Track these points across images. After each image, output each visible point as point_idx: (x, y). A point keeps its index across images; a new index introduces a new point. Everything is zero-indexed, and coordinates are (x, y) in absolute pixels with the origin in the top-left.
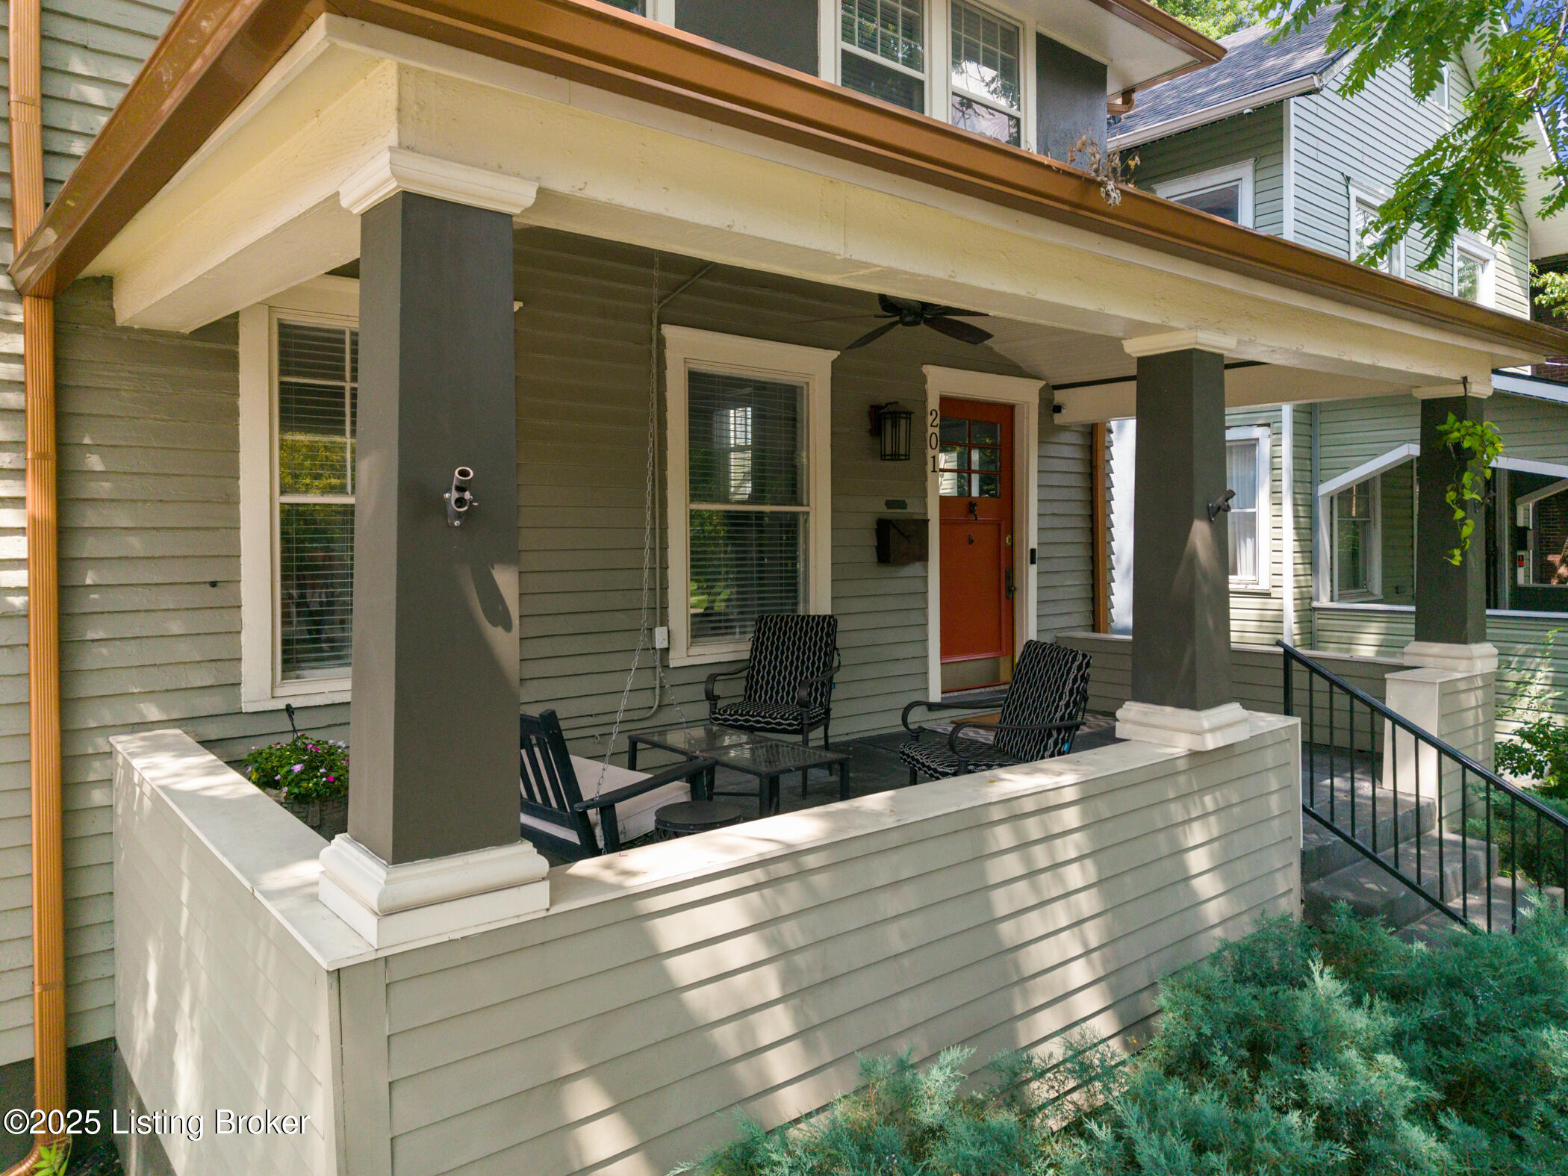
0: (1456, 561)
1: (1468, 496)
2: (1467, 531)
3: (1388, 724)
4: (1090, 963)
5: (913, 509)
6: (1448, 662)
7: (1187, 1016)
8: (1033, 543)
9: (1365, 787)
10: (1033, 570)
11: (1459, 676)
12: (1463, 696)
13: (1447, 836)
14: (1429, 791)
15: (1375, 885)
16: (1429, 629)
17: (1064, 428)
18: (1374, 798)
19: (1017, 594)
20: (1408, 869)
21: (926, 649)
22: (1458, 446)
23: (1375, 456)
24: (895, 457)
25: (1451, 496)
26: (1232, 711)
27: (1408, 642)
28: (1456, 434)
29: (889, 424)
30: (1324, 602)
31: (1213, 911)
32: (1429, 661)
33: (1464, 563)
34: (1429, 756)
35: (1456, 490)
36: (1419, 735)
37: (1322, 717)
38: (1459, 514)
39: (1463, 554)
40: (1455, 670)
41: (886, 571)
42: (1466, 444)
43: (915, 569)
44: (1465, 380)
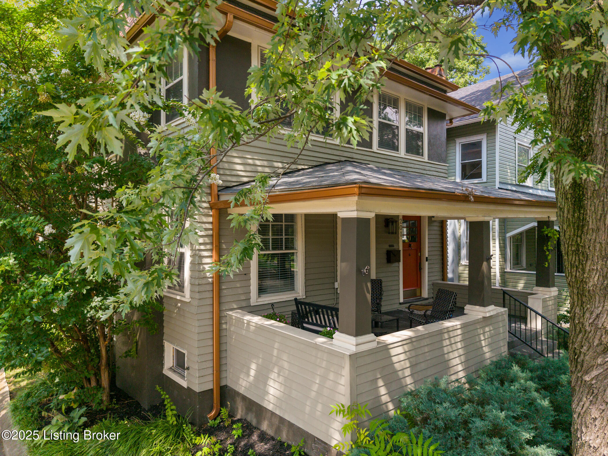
0: (546, 266)
1: (550, 248)
2: (549, 257)
3: (529, 310)
4: (462, 365)
5: (395, 247)
6: (544, 293)
7: (487, 375)
8: (427, 256)
9: (523, 327)
10: (427, 263)
11: (547, 296)
12: (548, 302)
13: (544, 339)
14: (539, 327)
15: (526, 350)
16: (539, 283)
17: (435, 221)
18: (526, 329)
19: (422, 270)
20: (534, 346)
21: (399, 287)
22: (547, 235)
23: (524, 225)
24: (392, 233)
25: (545, 248)
26: (492, 307)
27: (534, 287)
28: (546, 232)
29: (390, 224)
30: (508, 270)
31: (488, 355)
32: (539, 292)
33: (549, 266)
34: (539, 319)
35: (546, 246)
36: (537, 313)
37: (513, 307)
38: (547, 253)
39: (549, 264)
40: (546, 295)
41: (389, 264)
42: (549, 235)
43: (396, 264)
44: (549, 217)
